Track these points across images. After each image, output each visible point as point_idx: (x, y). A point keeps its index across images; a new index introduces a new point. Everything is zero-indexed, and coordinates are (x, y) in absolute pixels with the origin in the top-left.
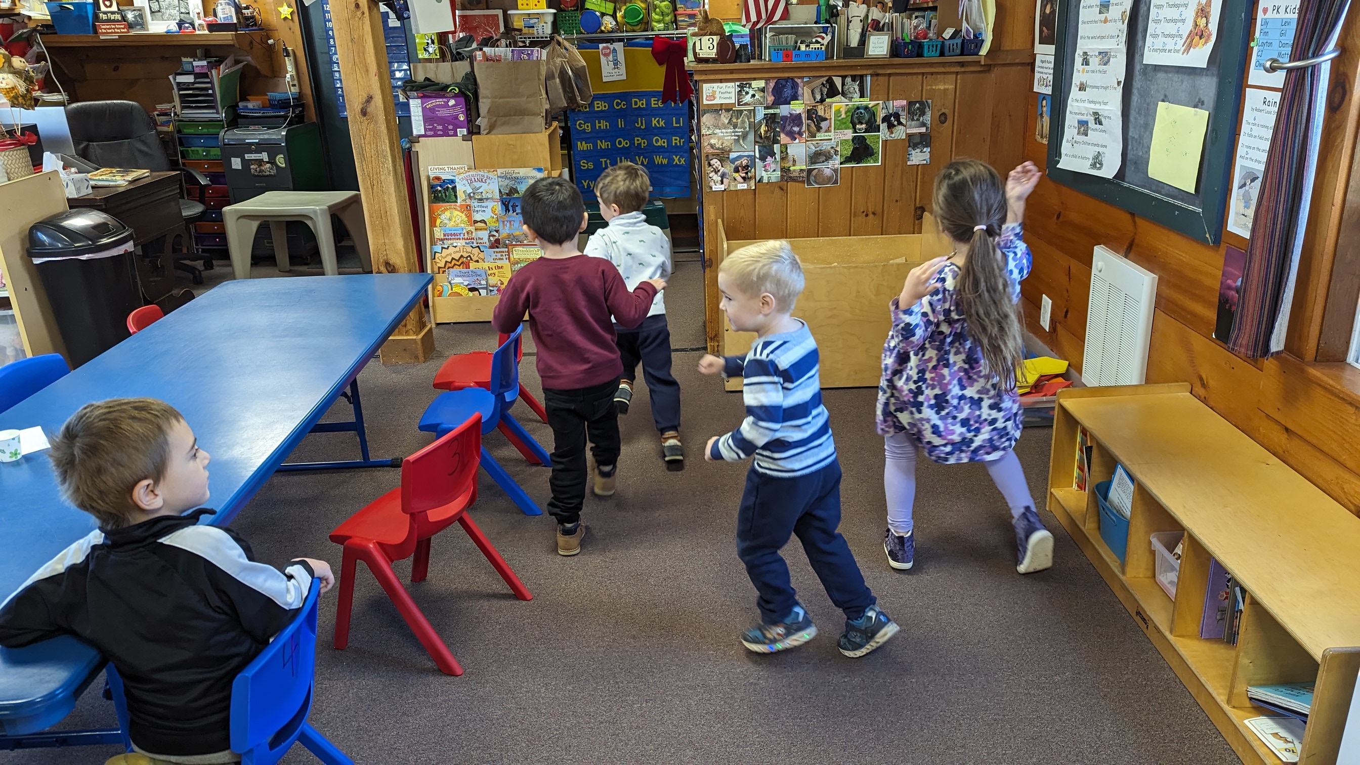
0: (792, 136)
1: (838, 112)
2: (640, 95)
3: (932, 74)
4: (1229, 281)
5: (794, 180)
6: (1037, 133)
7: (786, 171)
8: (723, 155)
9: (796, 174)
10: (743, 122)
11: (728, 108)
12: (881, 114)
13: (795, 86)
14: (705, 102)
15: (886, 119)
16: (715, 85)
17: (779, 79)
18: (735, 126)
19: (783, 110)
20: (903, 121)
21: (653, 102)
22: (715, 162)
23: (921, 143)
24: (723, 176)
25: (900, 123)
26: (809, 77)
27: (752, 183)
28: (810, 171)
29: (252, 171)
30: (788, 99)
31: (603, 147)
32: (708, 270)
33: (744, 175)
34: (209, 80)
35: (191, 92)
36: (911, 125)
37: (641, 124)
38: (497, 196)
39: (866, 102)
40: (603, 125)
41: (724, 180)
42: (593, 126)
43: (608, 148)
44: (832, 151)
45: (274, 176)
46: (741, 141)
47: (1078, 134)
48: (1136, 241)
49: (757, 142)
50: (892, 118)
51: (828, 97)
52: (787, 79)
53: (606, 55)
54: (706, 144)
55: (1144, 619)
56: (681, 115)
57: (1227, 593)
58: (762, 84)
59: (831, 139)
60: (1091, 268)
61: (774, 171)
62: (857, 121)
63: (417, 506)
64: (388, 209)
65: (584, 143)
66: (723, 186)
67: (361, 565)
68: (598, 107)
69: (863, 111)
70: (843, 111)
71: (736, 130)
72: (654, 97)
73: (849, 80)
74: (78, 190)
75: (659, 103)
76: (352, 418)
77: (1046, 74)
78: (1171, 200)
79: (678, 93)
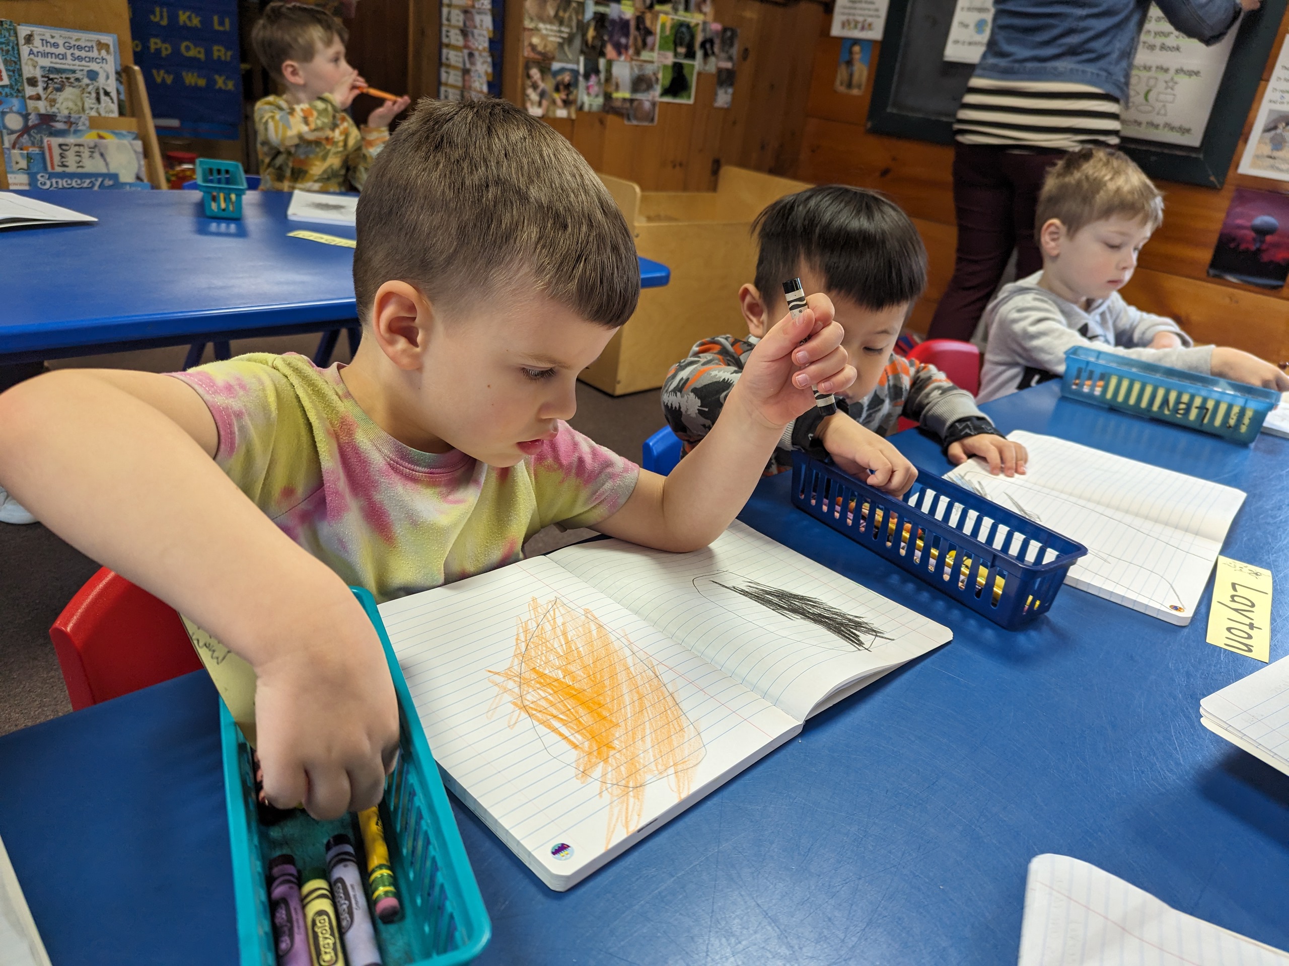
0: (620, 49)
1: (663, 26)
4: (1239, 222)
6: (838, 82)
7: (608, 97)
8: (543, 62)
9: (618, 104)
10: (570, 19)
12: (699, 38)
15: (703, 45)
20: (716, 50)
22: (535, 73)
24: (542, 95)
25: (713, 53)
27: (573, 109)
28: (632, 101)
36: (721, 57)
37: (159, 17)
44: (654, 79)
46: (566, 48)
49: (583, 51)
50: (708, 45)
54: (526, 43)
56: (227, 13)
59: (652, 62)
61: (597, 96)
62: (678, 41)
69: (685, 30)
70: (668, 25)
71: (562, 28)
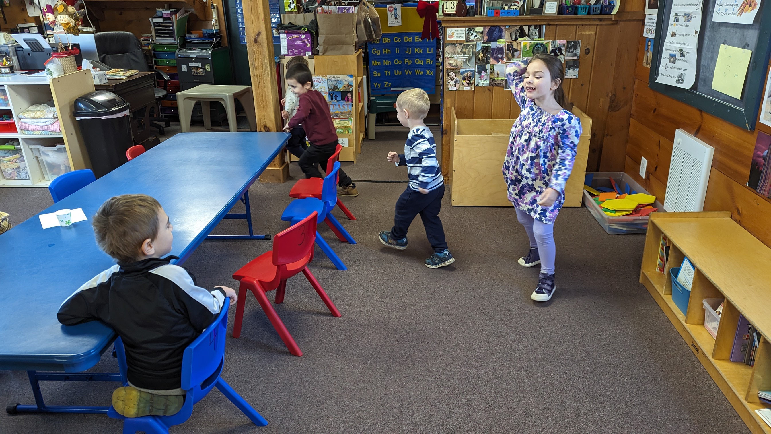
0: (497, 60)
1: (525, 46)
2: (409, 35)
3: (582, 25)
4: (759, 152)
5: (497, 85)
6: (644, 61)
7: (492, 80)
8: (456, 70)
9: (499, 82)
10: (469, 51)
11: (461, 43)
12: (550, 49)
13: (500, 31)
14: (448, 39)
15: (553, 51)
16: (454, 29)
17: (491, 26)
18: (464, 55)
19: (493, 45)
20: (563, 52)
21: (416, 39)
22: (452, 74)
23: (573, 66)
24: (456, 82)
25: (561, 54)
26: (509, 26)
27: (473, 86)
29: (193, 73)
30: (496, 39)
31: (387, 64)
32: (444, 136)
33: (468, 82)
34: (171, 22)
35: (161, 28)
36: (568, 55)
37: (409, 51)
38: (327, 90)
39: (542, 41)
40: (387, 51)
41: (457, 84)
42: (382, 52)
43: (389, 65)
45: (204, 76)
46: (467, 62)
47: (670, 62)
48: (702, 126)
49: (477, 63)
50: (557, 51)
51: (520, 38)
52: (496, 27)
53: (391, 11)
54: (447, 63)
55: (696, 348)
56: (432, 46)
57: (748, 336)
58: (481, 29)
60: (673, 142)
61: (486, 80)
62: (536, 52)
63: (281, 261)
64: (267, 96)
65: (376, 61)
66: (456, 88)
67: (249, 292)
68: (385, 41)
69: (540, 46)
70: (528, 46)
71: (465, 55)
72: (417, 36)
73: (532, 28)
74: (100, 80)
75: (420, 39)
76: (244, 212)
77: (651, 26)
78: (725, 103)
79: (431, 34)
